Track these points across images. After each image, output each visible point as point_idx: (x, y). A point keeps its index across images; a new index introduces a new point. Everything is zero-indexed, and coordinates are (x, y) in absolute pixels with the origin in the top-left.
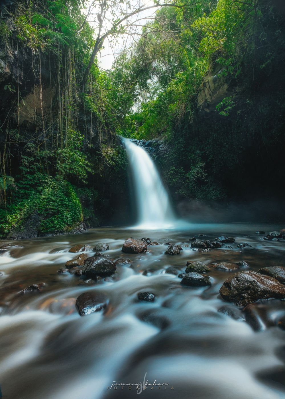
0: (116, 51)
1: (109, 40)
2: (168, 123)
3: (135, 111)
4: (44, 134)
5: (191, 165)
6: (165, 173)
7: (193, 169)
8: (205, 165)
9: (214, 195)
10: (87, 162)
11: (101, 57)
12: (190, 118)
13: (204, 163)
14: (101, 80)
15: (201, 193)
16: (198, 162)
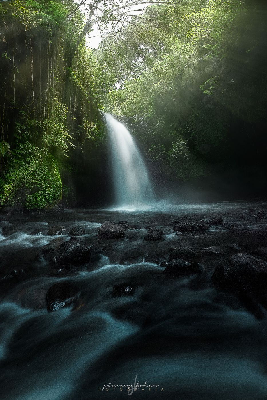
0: (104, 34)
1: (98, 25)
2: (150, 100)
3: (117, 88)
4: (33, 103)
5: (173, 142)
6: (145, 151)
7: (174, 147)
8: (187, 142)
9: (197, 174)
10: (70, 136)
11: (89, 38)
12: (173, 97)
13: (186, 140)
14: (87, 57)
15: (183, 171)
16: (180, 139)
